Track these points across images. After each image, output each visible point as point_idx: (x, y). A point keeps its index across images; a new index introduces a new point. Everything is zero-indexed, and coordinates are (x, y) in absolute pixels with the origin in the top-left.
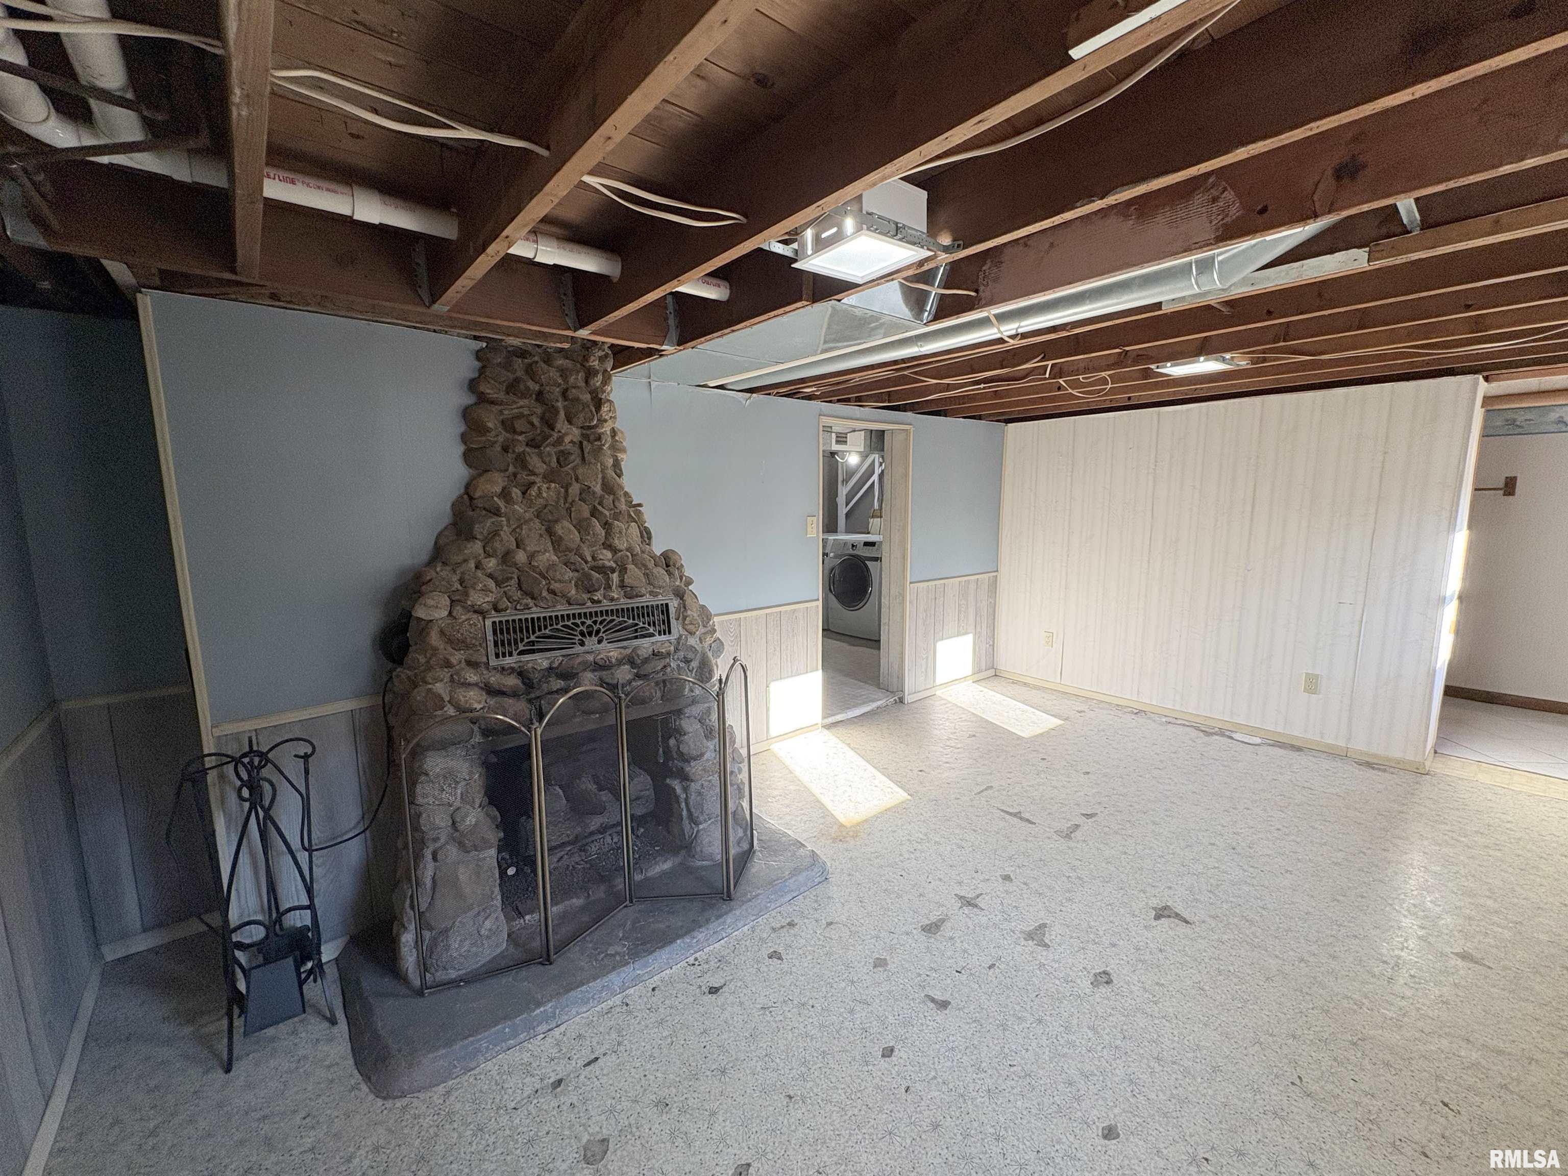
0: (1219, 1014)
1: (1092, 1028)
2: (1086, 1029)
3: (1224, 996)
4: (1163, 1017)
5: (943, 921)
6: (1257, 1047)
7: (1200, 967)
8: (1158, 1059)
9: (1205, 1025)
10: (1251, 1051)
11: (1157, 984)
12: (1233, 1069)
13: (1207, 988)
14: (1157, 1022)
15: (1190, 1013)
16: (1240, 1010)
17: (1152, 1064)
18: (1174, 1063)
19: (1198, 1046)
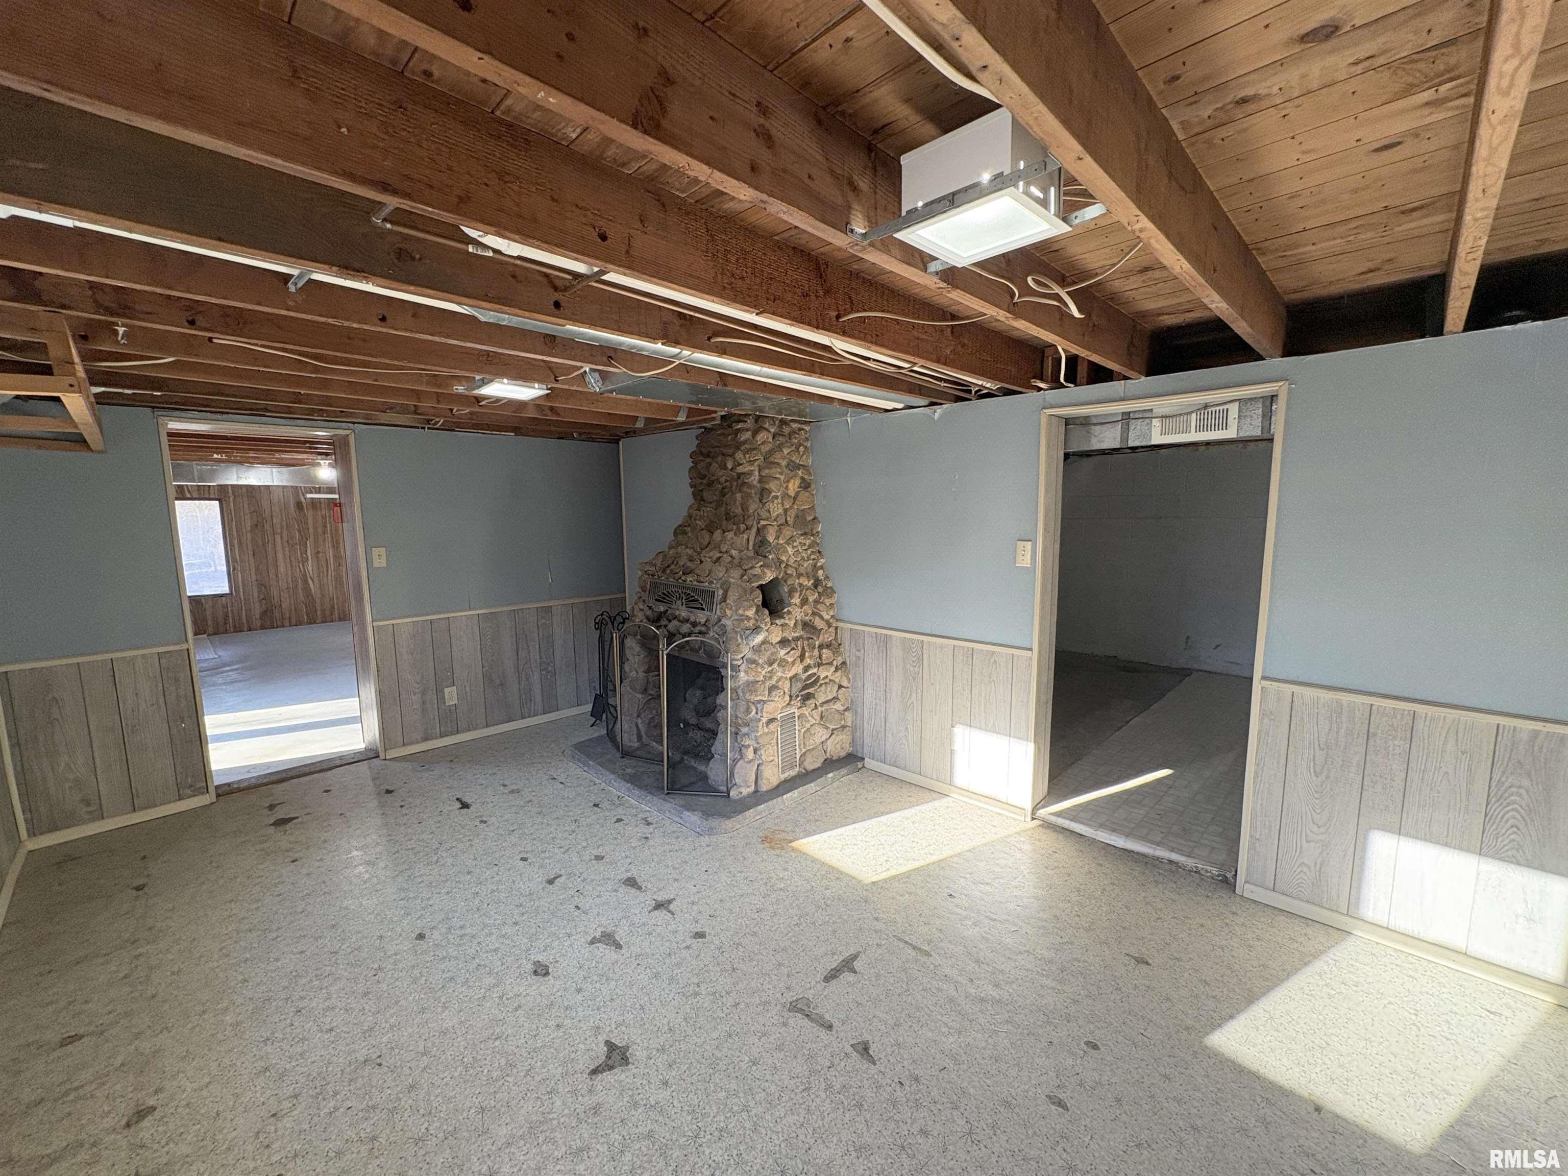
0: (465, 1039)
1: (496, 950)
2: (497, 945)
3: (481, 1052)
4: (484, 997)
5: (640, 888)
6: (421, 1049)
7: (524, 1050)
8: (452, 979)
9: (462, 1022)
10: (421, 1044)
11: (520, 1007)
12: (415, 1022)
13: (497, 1043)
14: (483, 991)
15: (479, 1017)
16: (461, 1057)
17: (450, 973)
18: (443, 987)
19: (447, 1008)
